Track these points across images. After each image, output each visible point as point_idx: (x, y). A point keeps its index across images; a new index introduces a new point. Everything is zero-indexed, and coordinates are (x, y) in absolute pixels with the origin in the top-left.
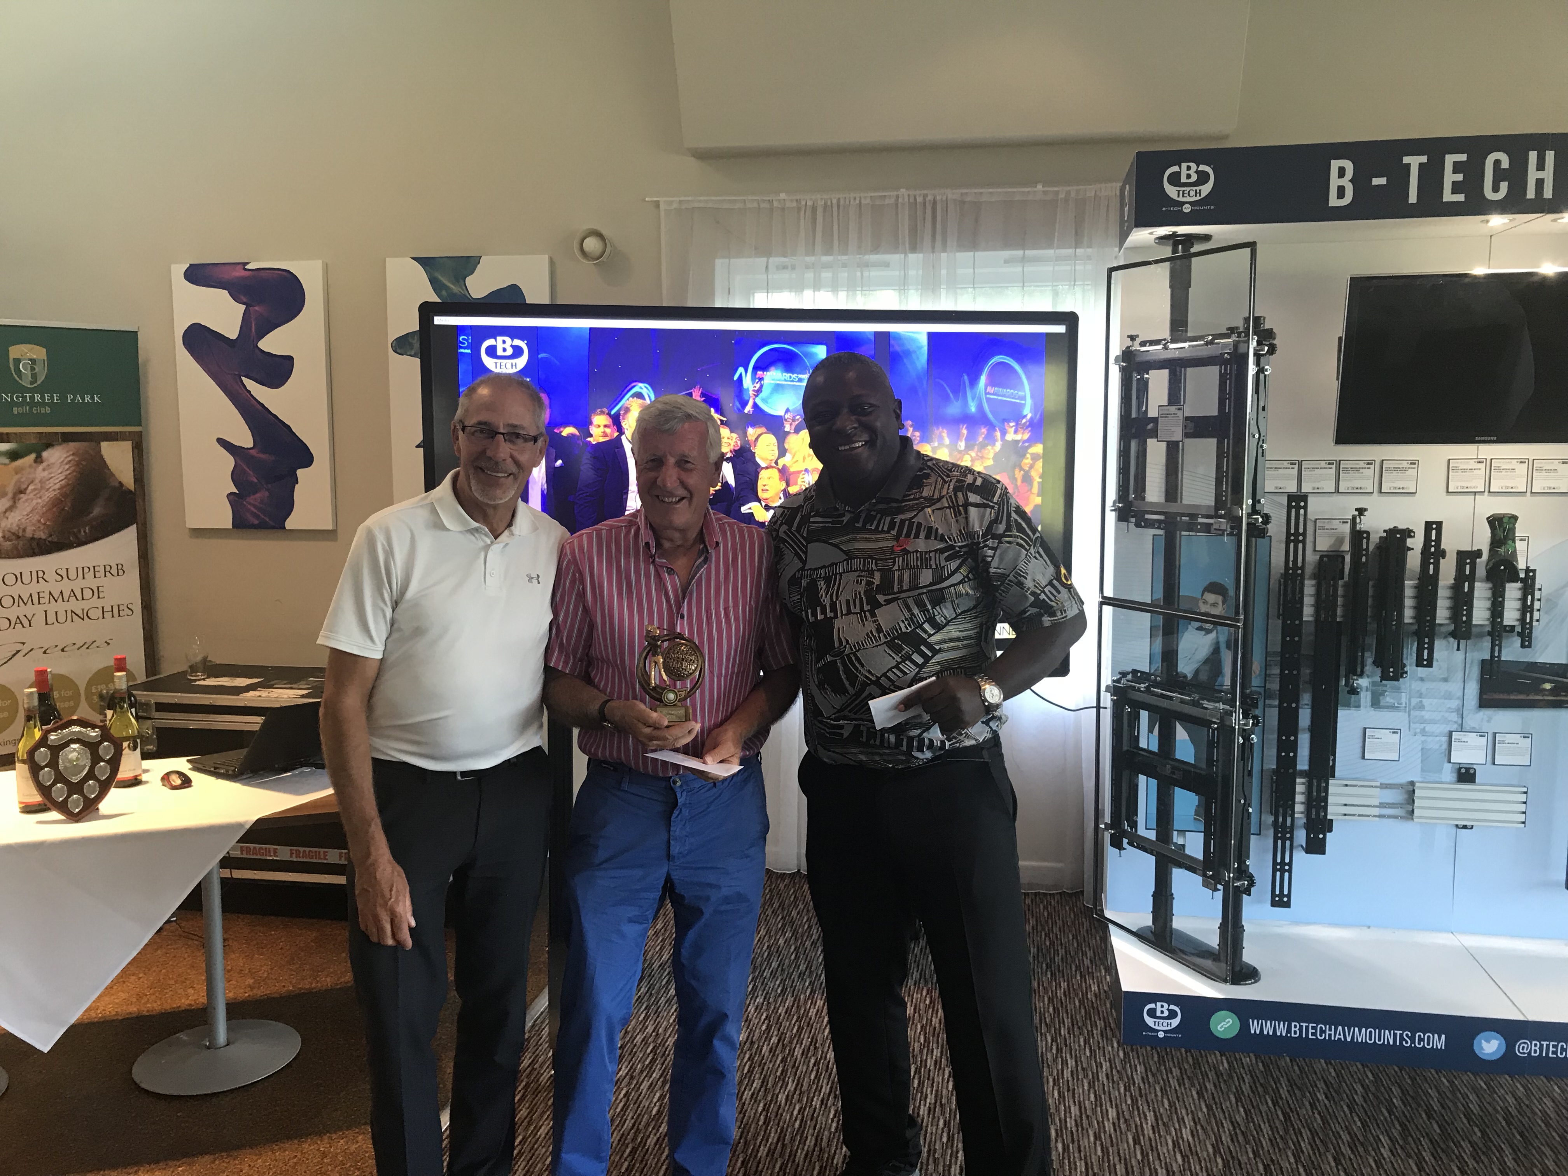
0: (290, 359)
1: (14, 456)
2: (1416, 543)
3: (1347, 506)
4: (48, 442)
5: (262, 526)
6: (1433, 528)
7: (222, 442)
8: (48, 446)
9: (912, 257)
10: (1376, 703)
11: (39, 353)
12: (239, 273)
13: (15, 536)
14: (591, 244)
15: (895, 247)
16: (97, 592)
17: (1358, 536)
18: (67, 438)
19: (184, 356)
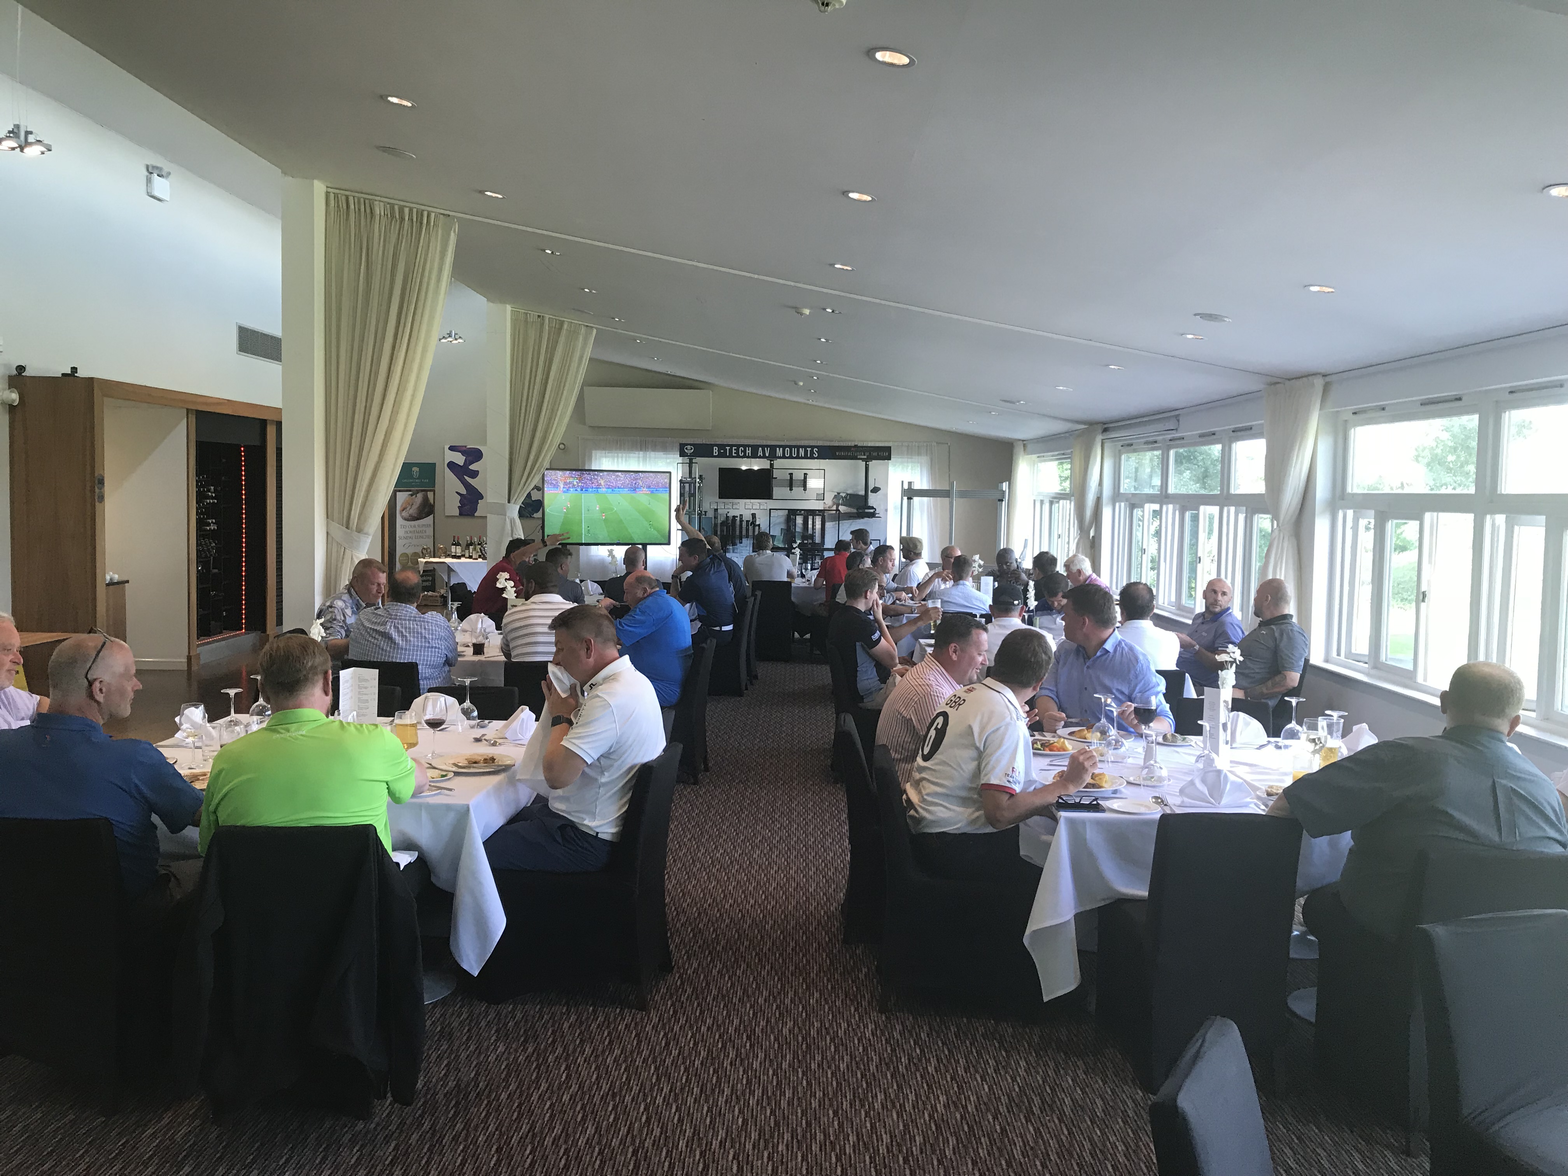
0: (478, 471)
1: (412, 495)
2: (738, 519)
3: (726, 511)
4: (418, 492)
5: (468, 515)
6: (741, 515)
7: (457, 493)
8: (418, 493)
9: (641, 453)
10: (733, 552)
11: (418, 469)
12: (464, 448)
13: (411, 516)
14: (562, 446)
15: (637, 450)
16: (425, 532)
17: (727, 517)
18: (422, 491)
19: (447, 470)
